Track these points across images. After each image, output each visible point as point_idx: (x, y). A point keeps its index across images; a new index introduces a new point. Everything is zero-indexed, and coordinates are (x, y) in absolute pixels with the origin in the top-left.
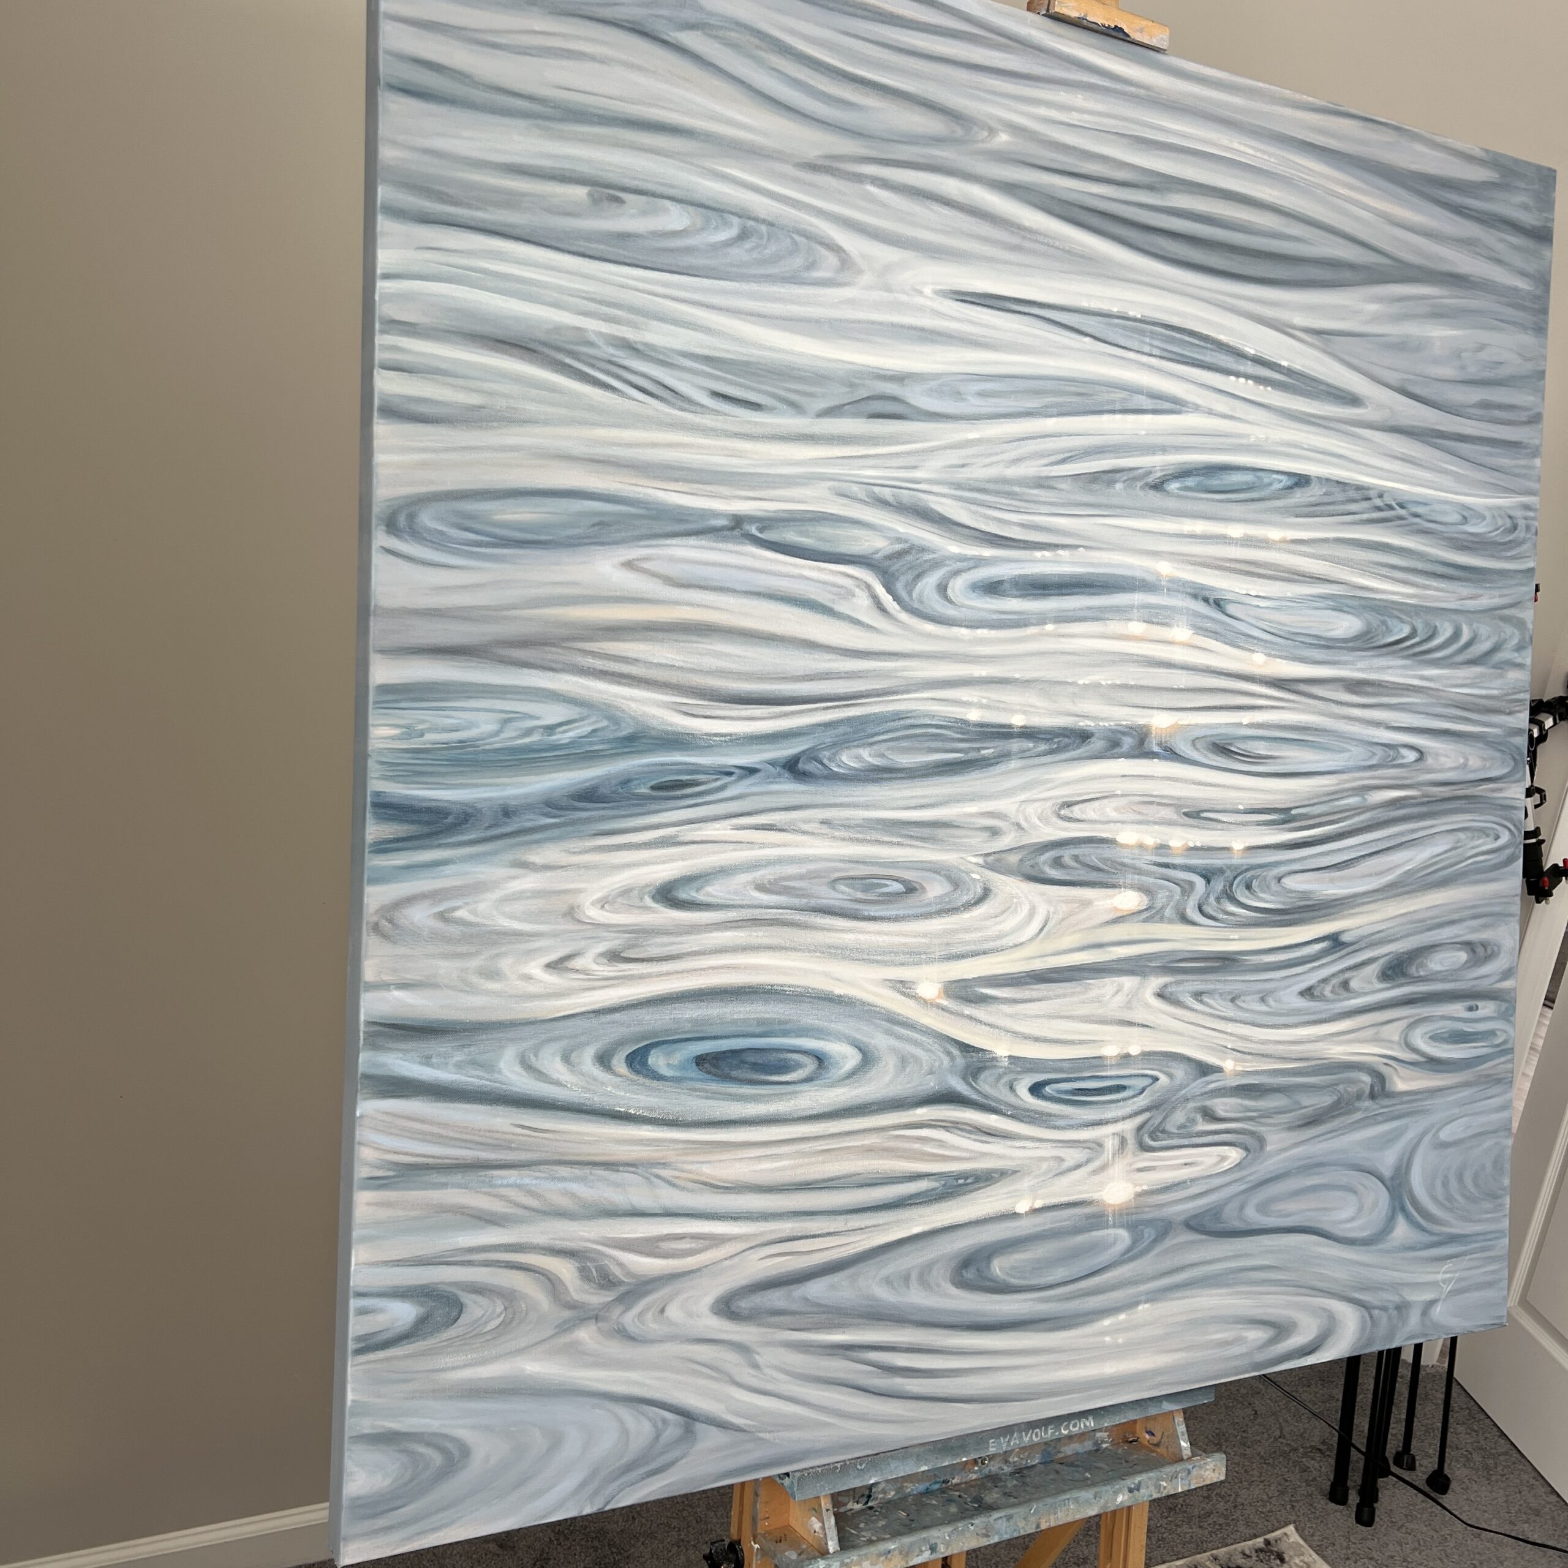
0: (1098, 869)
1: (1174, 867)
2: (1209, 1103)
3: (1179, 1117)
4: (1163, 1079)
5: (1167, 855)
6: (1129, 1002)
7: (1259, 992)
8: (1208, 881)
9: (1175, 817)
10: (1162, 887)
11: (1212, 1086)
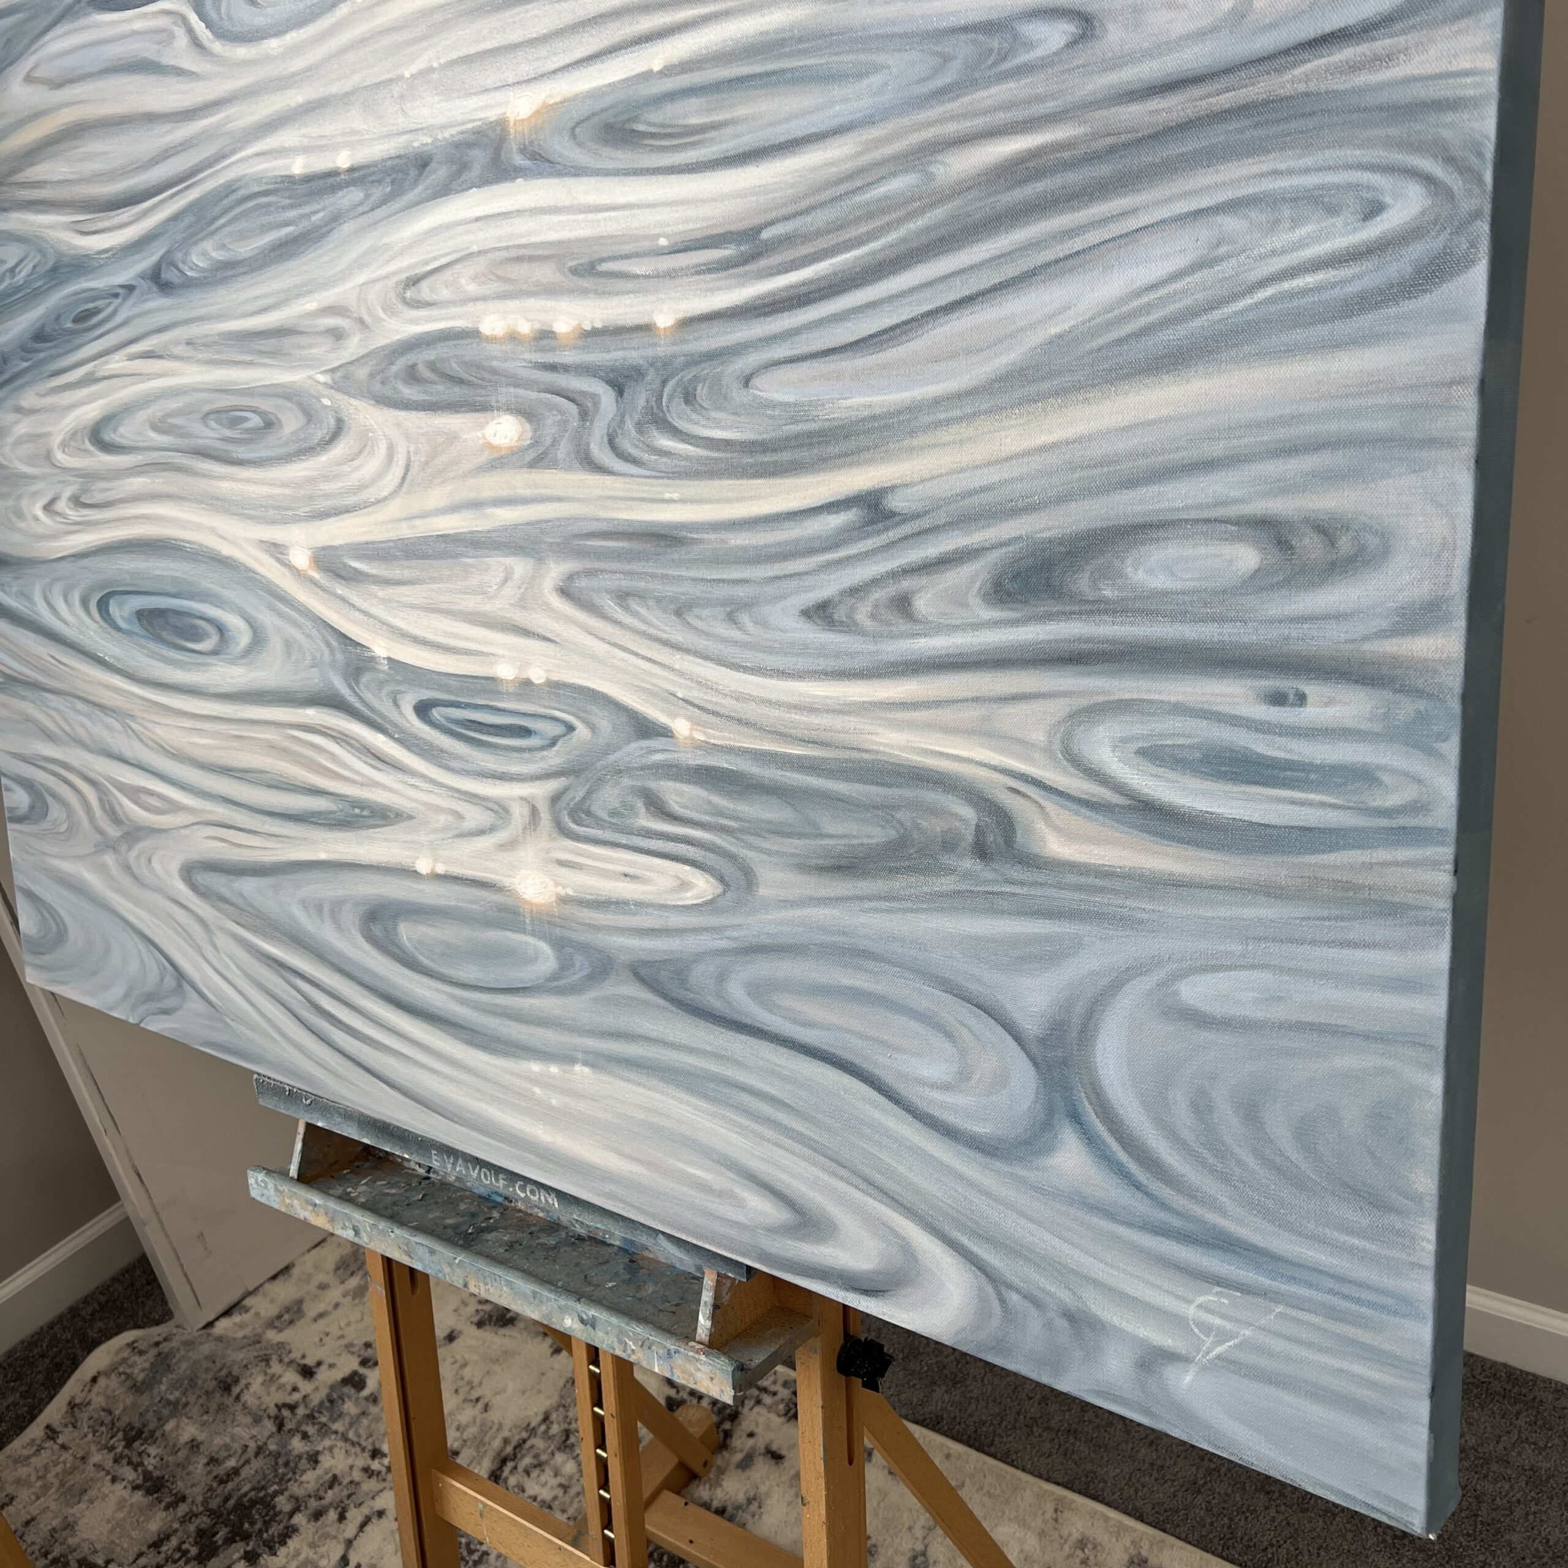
0: (460, 381)
1: (565, 369)
2: (652, 785)
3: (609, 797)
4: (582, 731)
5: (552, 349)
6: (522, 599)
7: (724, 603)
8: (620, 391)
9: (557, 278)
10: (551, 407)
11: (658, 757)
